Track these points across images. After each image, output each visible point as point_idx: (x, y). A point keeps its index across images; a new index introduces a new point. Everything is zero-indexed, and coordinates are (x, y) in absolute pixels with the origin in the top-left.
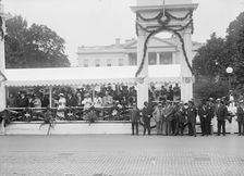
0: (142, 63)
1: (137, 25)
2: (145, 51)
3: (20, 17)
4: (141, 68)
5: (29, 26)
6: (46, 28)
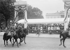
0: (66, 17)
1: (65, 6)
2: (67, 13)
3: (30, 6)
5: (33, 8)
6: (37, 8)
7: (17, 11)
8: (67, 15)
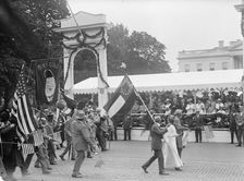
3: (121, 26)
5: (130, 34)
6: (146, 34)
7: (73, 49)
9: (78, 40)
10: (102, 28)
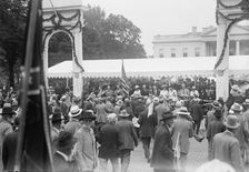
0: (223, 55)
1: (217, 13)
2: (225, 41)
3: (98, 8)
4: (221, 60)
5: (107, 17)
6: (123, 18)
7: (47, 31)
8: (225, 46)
9: (53, 22)
10: (79, 11)
